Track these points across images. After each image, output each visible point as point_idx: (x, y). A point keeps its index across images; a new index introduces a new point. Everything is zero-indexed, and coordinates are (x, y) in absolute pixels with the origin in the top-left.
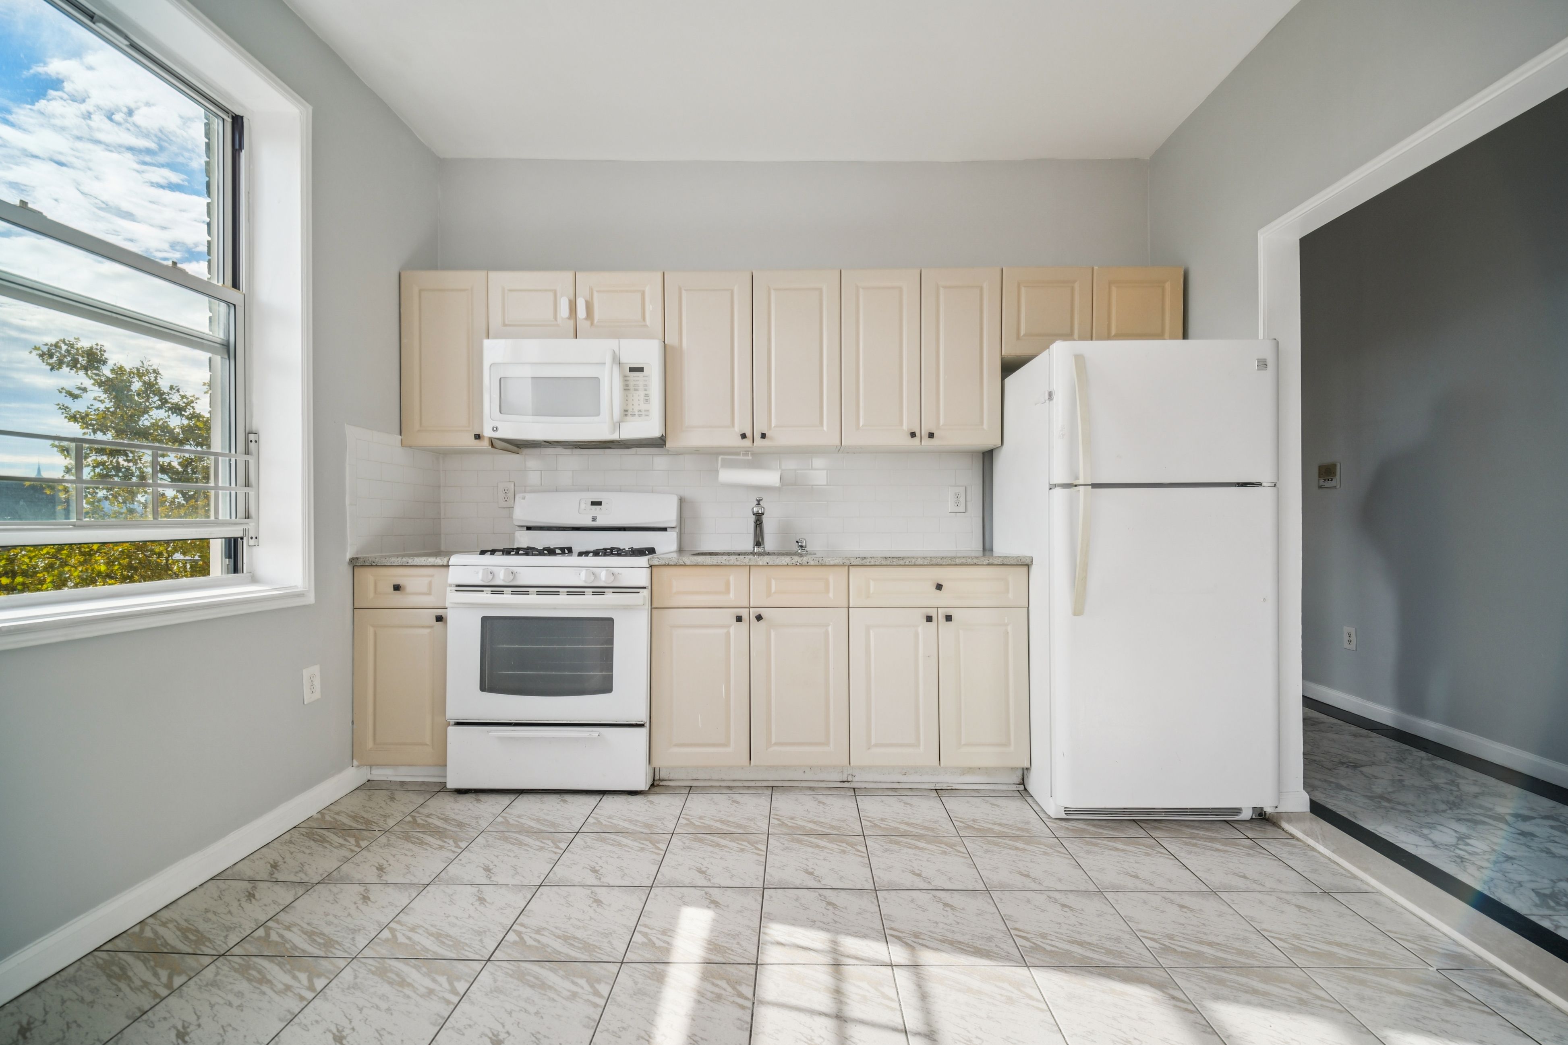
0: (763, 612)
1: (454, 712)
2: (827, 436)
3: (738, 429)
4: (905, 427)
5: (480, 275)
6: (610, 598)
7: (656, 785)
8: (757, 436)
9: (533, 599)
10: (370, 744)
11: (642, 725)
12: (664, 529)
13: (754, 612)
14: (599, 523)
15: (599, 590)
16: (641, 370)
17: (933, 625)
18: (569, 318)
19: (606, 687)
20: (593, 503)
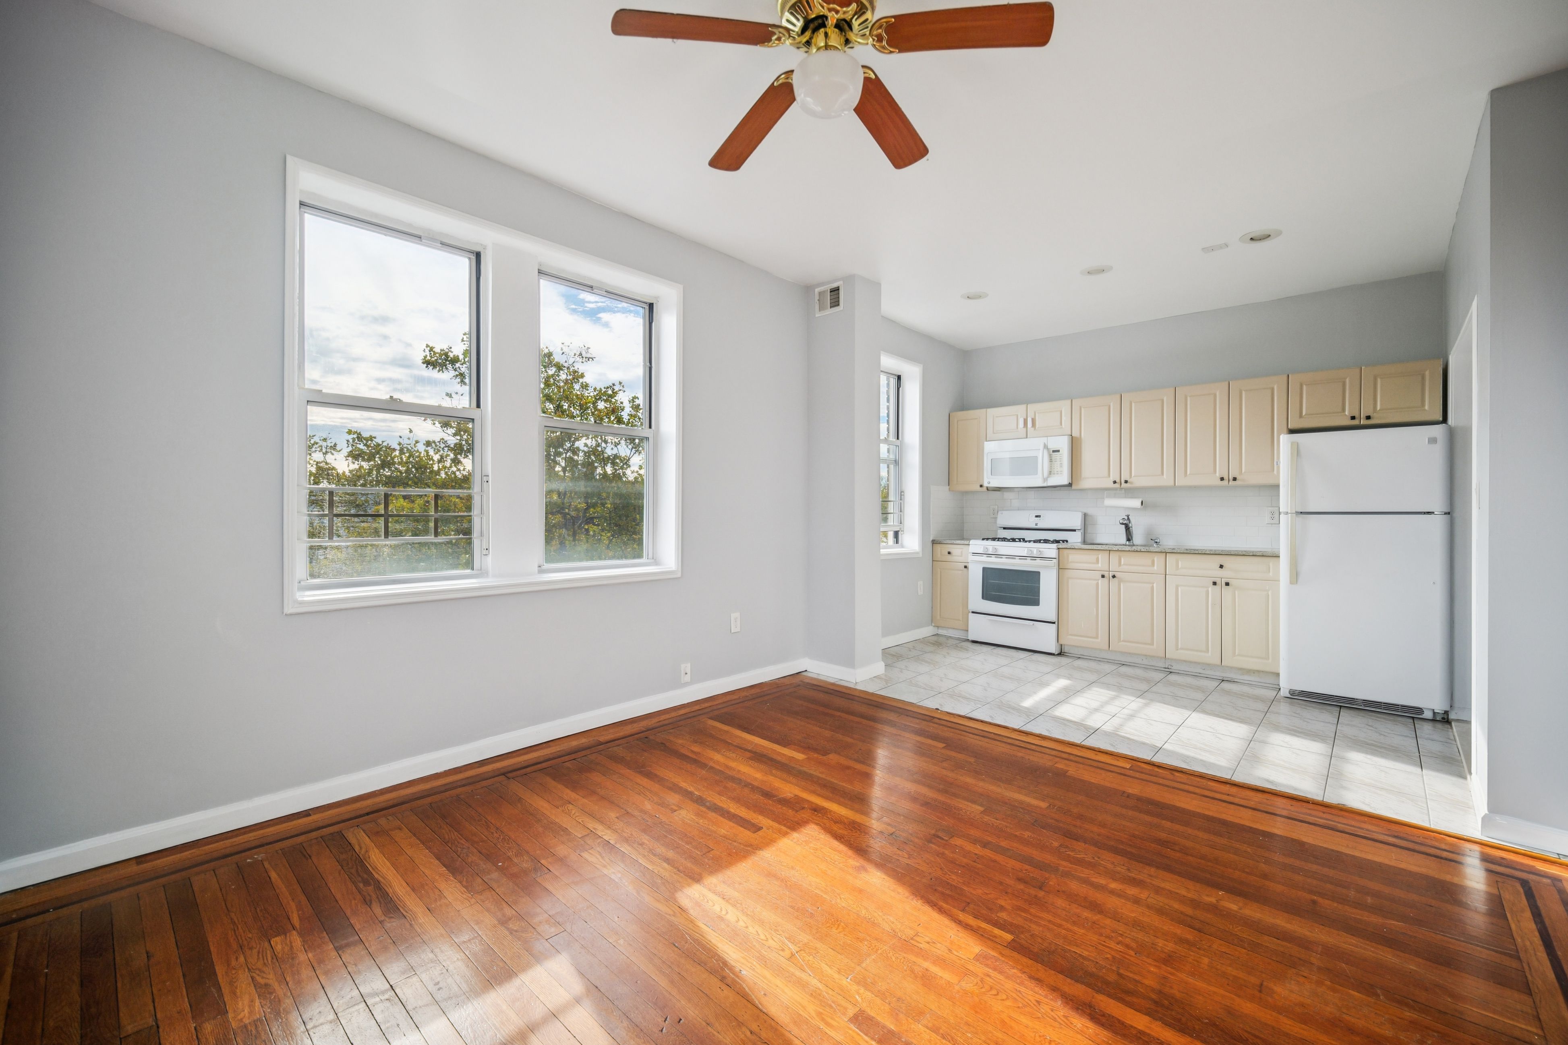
0: (1116, 574)
1: (972, 607)
2: (1166, 480)
3: (1112, 479)
4: (1217, 474)
5: (984, 410)
6: (1038, 562)
7: (1061, 654)
8: (1123, 481)
9: (1004, 560)
10: (938, 617)
11: (1054, 623)
12: (1074, 530)
13: (1111, 574)
14: (1039, 526)
15: (1034, 558)
16: (1058, 451)
17: (1217, 587)
18: (1024, 427)
19: (1035, 602)
20: (1037, 516)
